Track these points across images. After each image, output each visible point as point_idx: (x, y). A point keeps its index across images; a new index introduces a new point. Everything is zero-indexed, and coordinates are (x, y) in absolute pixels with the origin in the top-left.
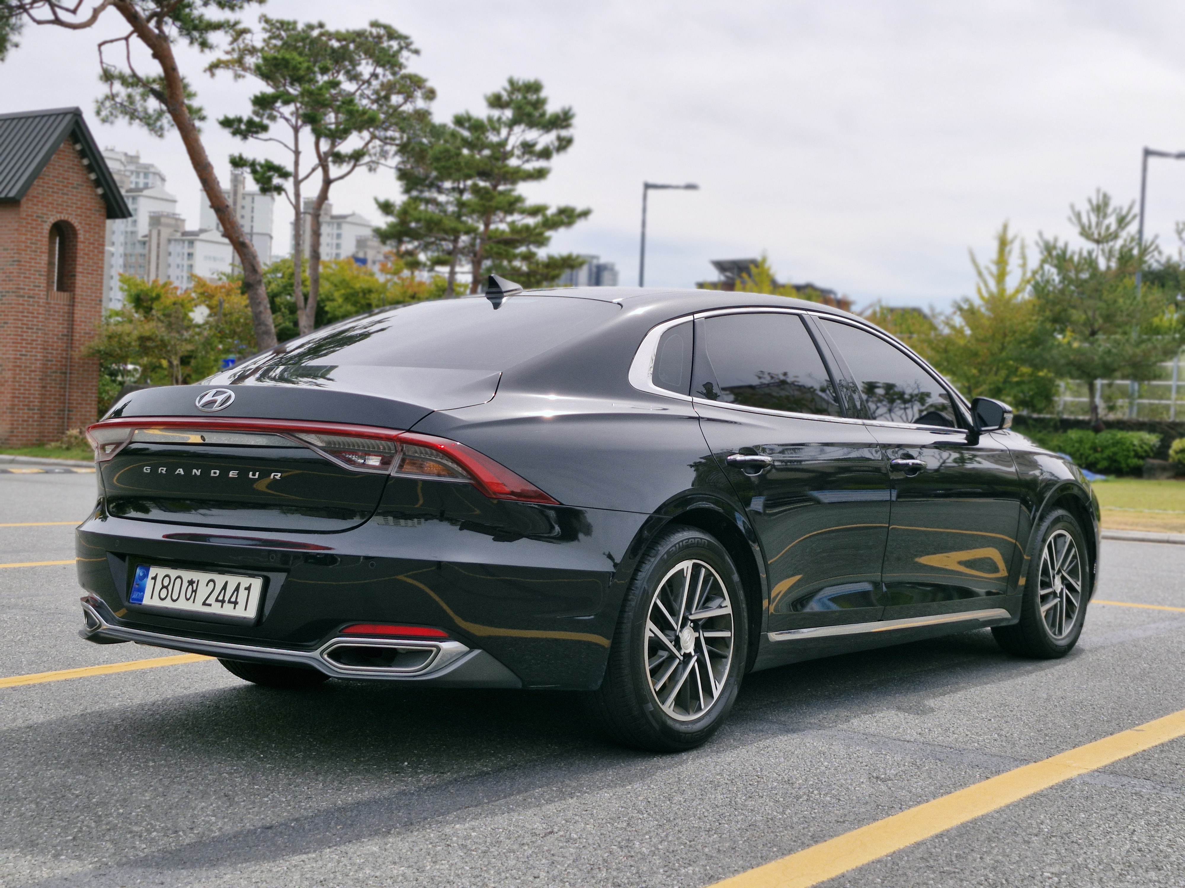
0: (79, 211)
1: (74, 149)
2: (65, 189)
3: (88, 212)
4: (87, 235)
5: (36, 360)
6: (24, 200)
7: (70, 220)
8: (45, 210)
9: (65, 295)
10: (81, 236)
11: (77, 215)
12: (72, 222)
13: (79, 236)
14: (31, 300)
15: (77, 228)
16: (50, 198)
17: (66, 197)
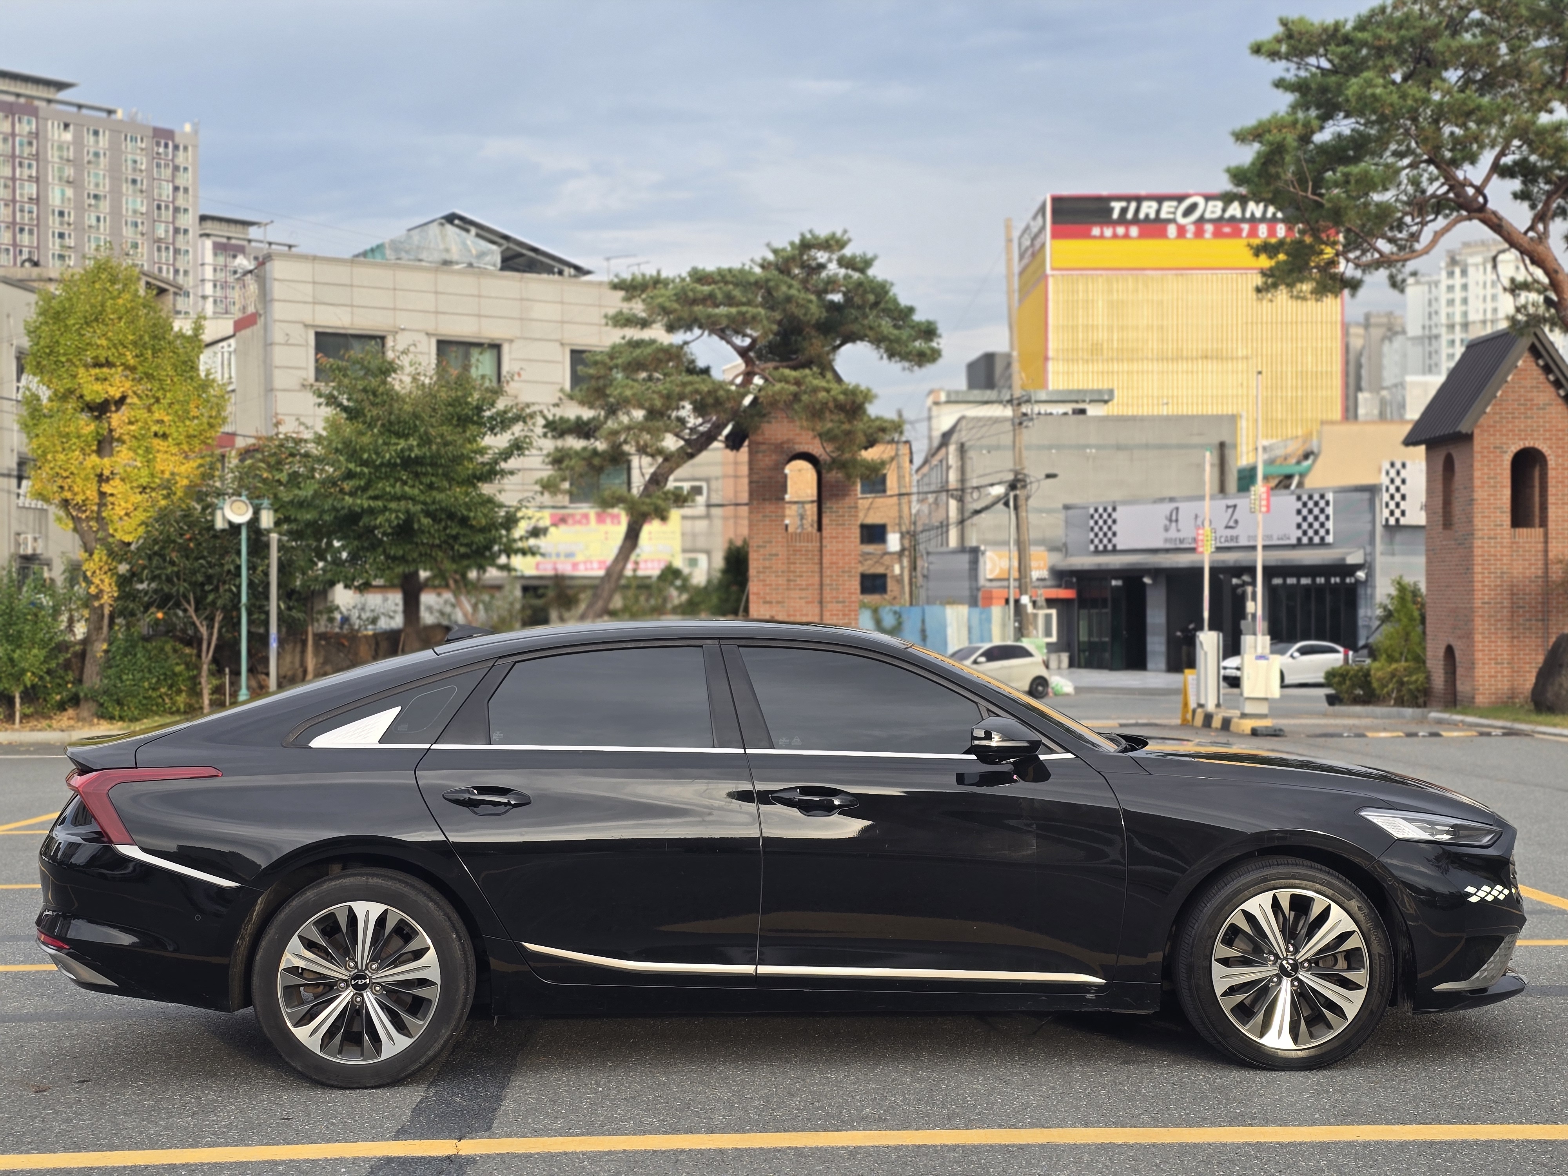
0: (1548, 435)
1: (1538, 365)
2: (1529, 412)
3: (1560, 433)
4: (1560, 460)
5: (1502, 607)
6: (1477, 432)
7: (1536, 446)
8: (1504, 440)
9: (1538, 532)
10: (1551, 463)
11: (1545, 439)
12: (1540, 448)
13: (1550, 463)
14: (1492, 541)
15: (1546, 454)
16: (1510, 426)
17: (1529, 421)
